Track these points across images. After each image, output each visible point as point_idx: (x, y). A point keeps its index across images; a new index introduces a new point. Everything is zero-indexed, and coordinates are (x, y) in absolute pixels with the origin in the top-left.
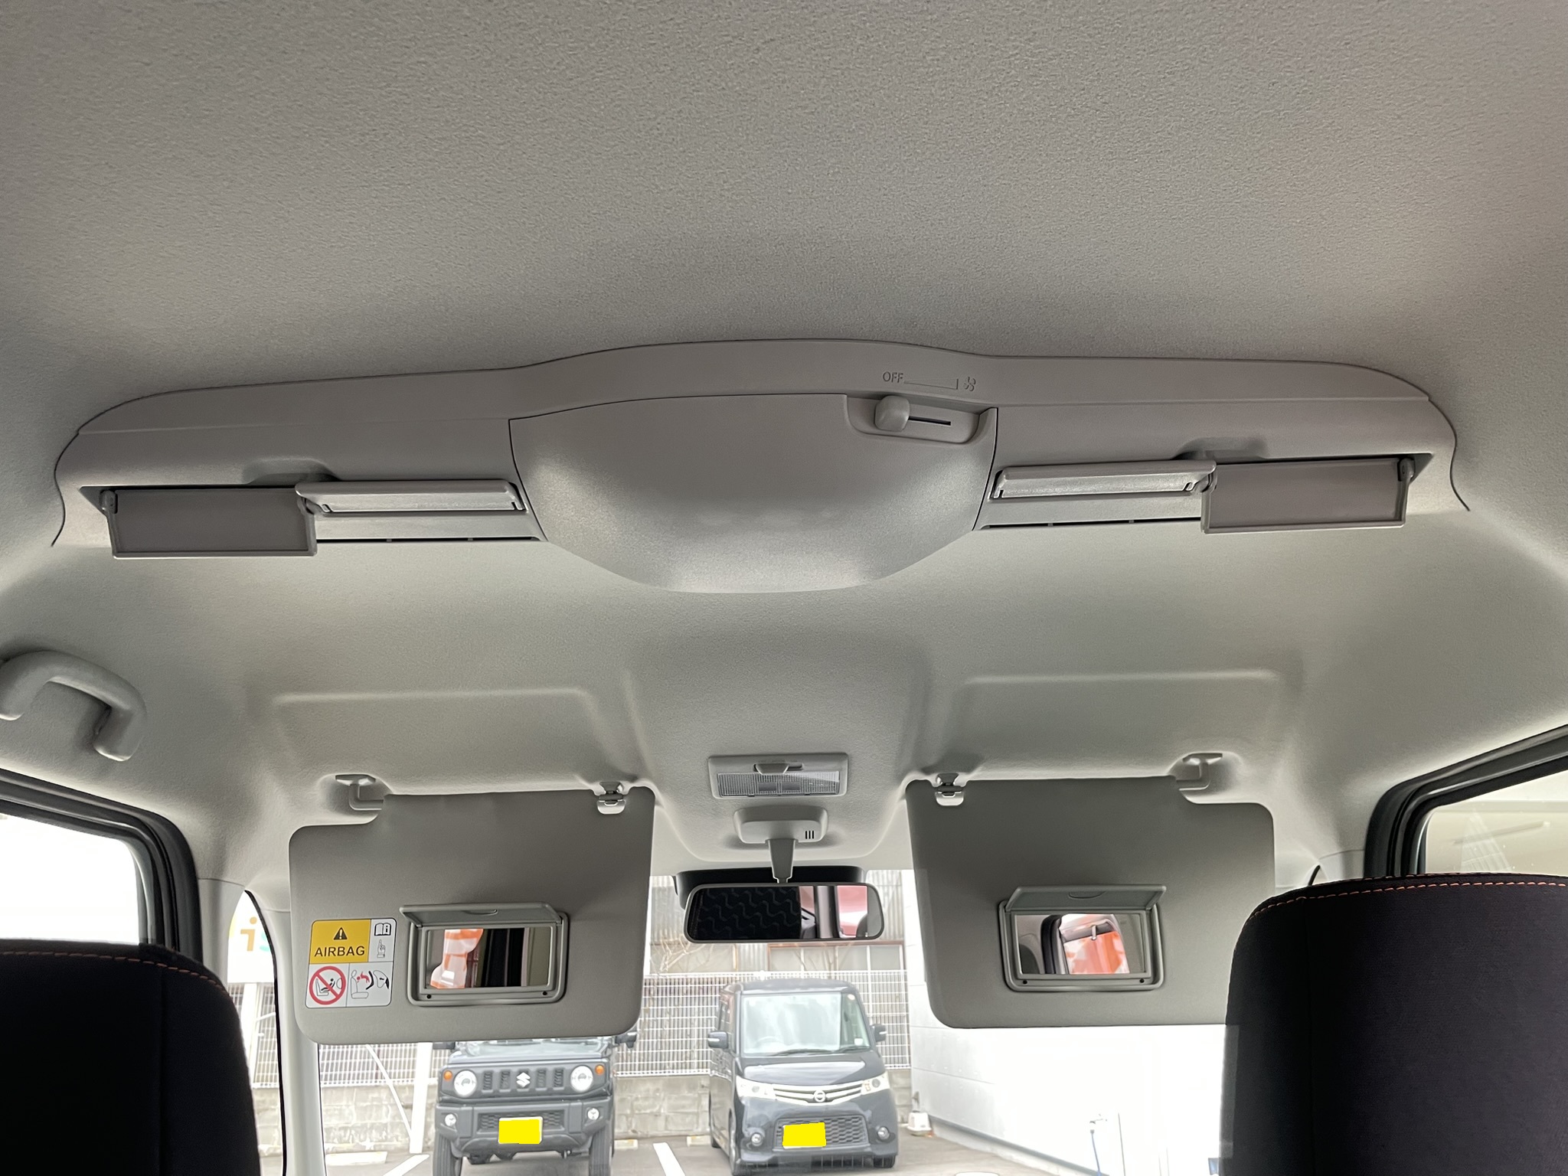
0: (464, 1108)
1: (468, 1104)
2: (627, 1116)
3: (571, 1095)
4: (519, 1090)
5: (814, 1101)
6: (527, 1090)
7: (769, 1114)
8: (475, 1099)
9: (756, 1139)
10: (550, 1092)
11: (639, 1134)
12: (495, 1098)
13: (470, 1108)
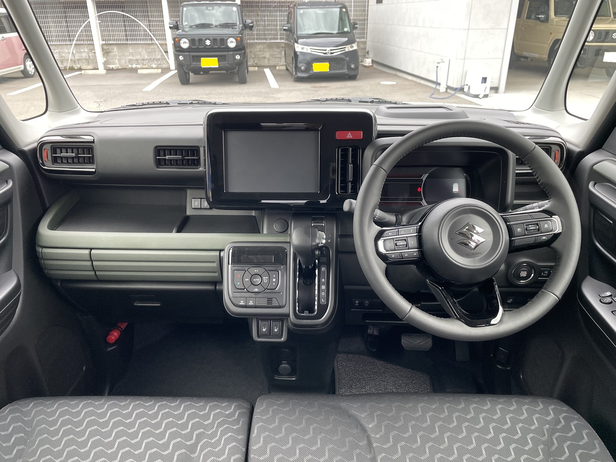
0: (186, 53)
1: (187, 52)
2: (253, 58)
3: (228, 49)
4: (207, 47)
5: (326, 53)
6: (210, 47)
7: (308, 58)
8: (189, 50)
9: (303, 68)
10: (219, 48)
11: (258, 65)
12: (198, 50)
13: (188, 53)
